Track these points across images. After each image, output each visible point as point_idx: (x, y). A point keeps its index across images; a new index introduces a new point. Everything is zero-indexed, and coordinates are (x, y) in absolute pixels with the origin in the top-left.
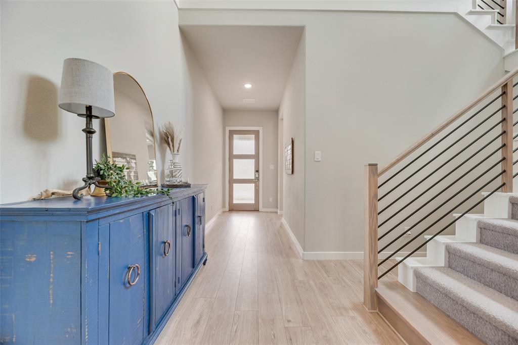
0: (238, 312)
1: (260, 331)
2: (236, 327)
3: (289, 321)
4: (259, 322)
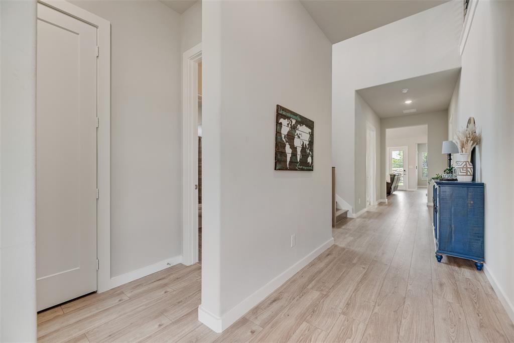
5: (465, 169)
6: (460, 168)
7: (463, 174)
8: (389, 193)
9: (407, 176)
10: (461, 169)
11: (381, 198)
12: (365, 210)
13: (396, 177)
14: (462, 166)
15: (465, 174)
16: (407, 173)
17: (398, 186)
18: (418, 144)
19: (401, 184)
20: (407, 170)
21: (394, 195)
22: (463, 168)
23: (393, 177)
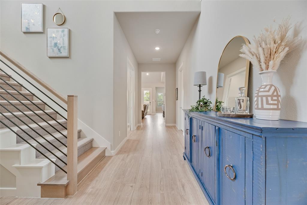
0: (162, 193)
1: (149, 182)
2: (162, 184)
3: (132, 187)
4: (149, 186)
5: (275, 98)
6: (267, 96)
7: (272, 107)
8: (143, 118)
9: (151, 105)
10: (269, 98)
11: (138, 123)
12: (126, 139)
13: (147, 107)
14: (270, 93)
15: (275, 107)
16: (151, 104)
17: (147, 112)
18: (156, 88)
19: (149, 110)
20: (151, 103)
21: (145, 118)
22: (272, 96)
23: (145, 107)
